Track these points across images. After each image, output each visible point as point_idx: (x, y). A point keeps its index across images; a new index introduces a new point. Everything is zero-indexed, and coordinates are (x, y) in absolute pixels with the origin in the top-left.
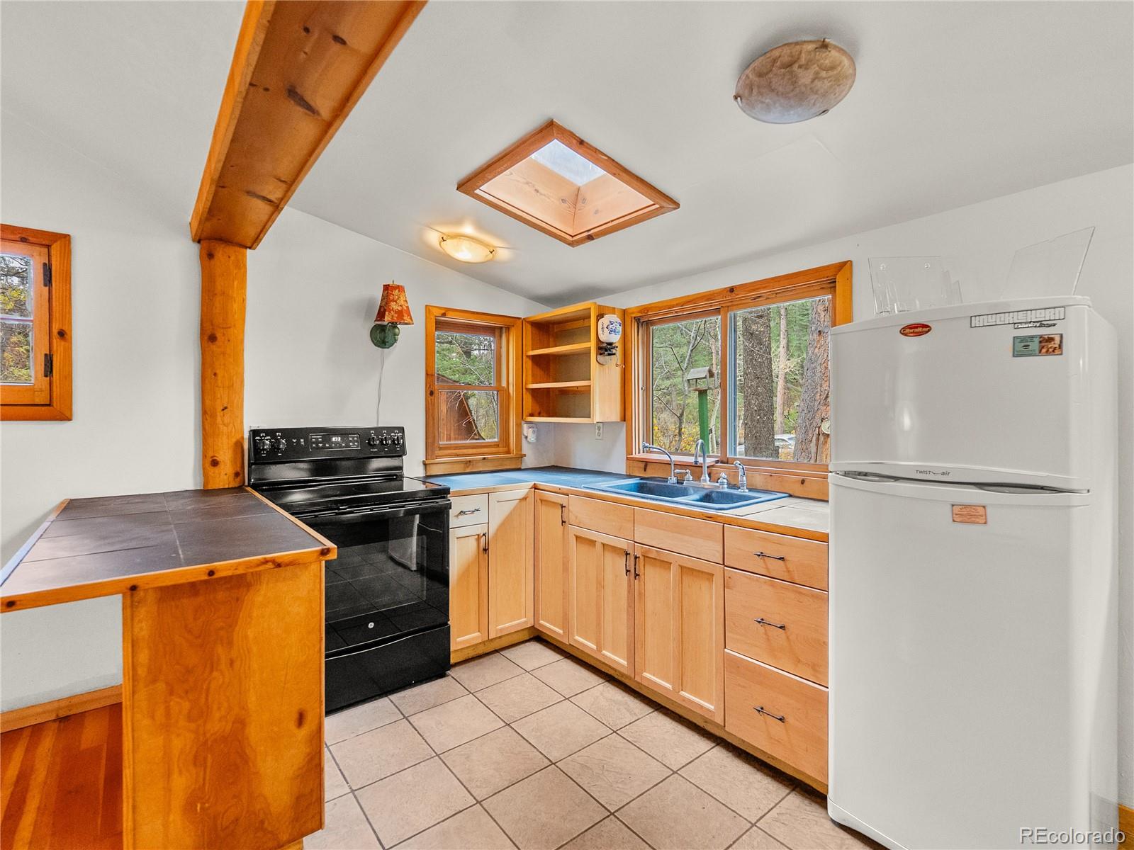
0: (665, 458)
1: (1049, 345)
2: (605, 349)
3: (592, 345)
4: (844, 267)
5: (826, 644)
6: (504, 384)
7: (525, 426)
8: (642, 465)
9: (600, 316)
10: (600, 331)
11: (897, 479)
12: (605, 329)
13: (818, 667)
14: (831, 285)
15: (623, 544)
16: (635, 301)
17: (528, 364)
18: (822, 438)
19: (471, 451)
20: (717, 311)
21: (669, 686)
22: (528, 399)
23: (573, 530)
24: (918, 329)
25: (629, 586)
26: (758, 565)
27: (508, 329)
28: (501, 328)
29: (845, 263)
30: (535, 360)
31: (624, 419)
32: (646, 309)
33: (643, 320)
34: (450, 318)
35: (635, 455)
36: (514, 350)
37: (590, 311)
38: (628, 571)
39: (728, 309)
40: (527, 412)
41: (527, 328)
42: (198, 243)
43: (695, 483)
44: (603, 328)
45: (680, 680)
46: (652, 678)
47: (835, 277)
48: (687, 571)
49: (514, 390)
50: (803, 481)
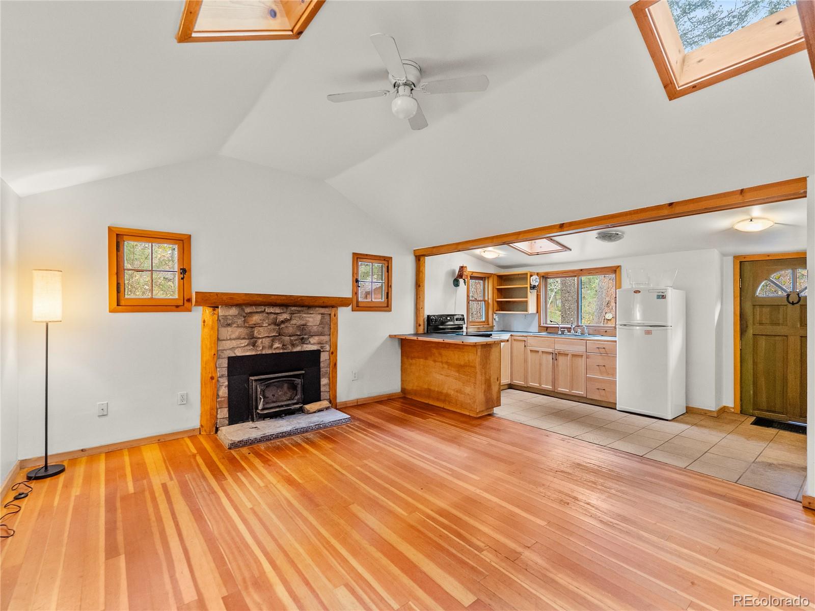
0: (558, 326)
1: (663, 297)
2: (533, 287)
3: (528, 286)
4: (619, 267)
5: (616, 368)
6: (486, 299)
7: (495, 315)
8: (546, 329)
9: (531, 276)
10: (531, 281)
13: (614, 374)
14: (615, 271)
15: (550, 350)
16: (542, 270)
17: (496, 291)
18: (605, 320)
19: (477, 324)
20: (575, 276)
21: (568, 390)
22: (496, 304)
23: (529, 348)
24: (637, 292)
25: (553, 363)
26: (597, 351)
27: (488, 278)
28: (485, 277)
29: (619, 266)
30: (498, 290)
31: (537, 312)
32: (547, 273)
33: (545, 277)
34: (475, 275)
35: (542, 325)
36: (490, 286)
37: (527, 274)
38: (553, 359)
39: (579, 276)
40: (495, 309)
41: (496, 278)
42: (416, 256)
43: (569, 333)
44: (533, 280)
45: (572, 388)
46: (561, 389)
47: (616, 271)
48: (573, 356)
49: (490, 301)
50: (606, 331)
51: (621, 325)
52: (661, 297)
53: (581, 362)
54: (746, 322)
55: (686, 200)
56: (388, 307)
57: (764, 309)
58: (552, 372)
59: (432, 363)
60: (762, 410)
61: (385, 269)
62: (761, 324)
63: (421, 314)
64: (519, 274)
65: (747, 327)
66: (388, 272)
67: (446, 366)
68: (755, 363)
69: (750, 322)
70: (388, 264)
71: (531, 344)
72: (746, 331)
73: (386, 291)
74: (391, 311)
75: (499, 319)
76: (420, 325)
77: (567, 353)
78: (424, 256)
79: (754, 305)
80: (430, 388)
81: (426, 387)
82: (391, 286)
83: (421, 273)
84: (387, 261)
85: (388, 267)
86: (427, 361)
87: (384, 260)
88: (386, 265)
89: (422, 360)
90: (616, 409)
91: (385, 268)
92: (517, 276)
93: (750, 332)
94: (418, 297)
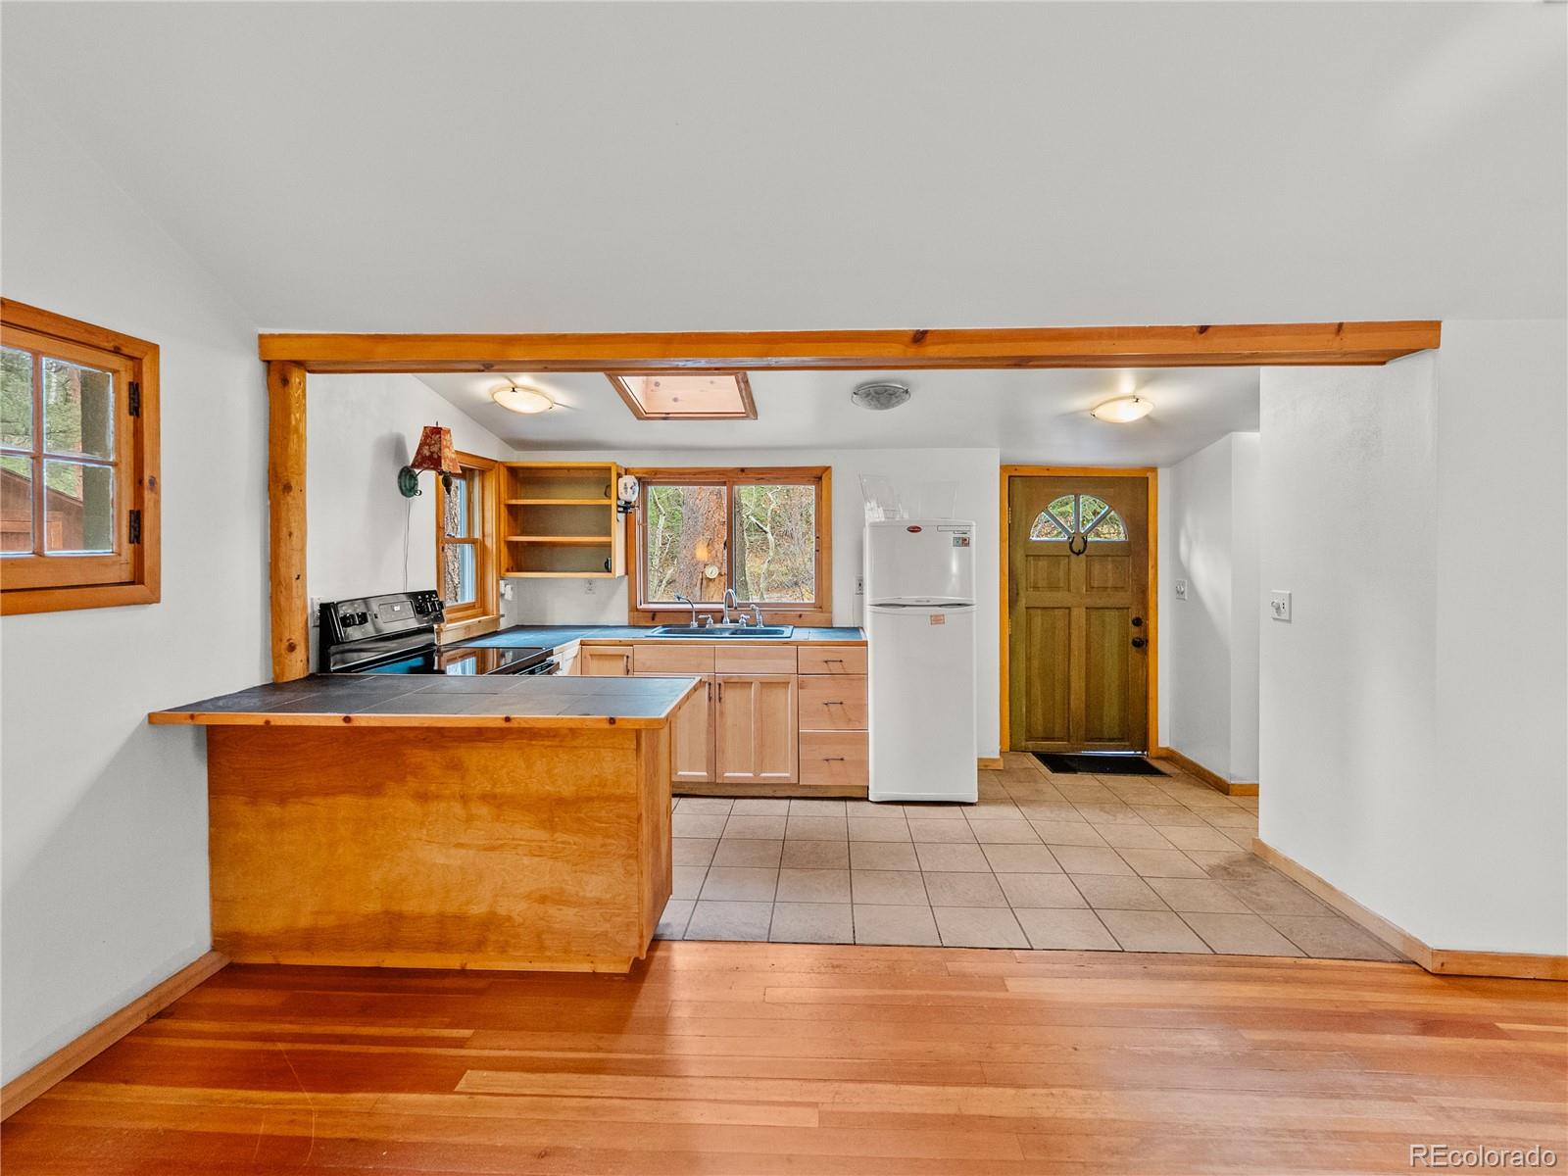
0: (689, 606)
1: (965, 542)
2: (625, 507)
3: (613, 502)
4: (826, 469)
5: (866, 705)
6: (477, 535)
7: (502, 581)
9: (619, 476)
10: (620, 490)
11: (904, 606)
12: (629, 490)
13: (862, 720)
14: (818, 480)
17: (504, 512)
20: (724, 484)
21: (751, 775)
22: (504, 549)
24: (915, 530)
26: (824, 669)
27: (482, 473)
28: (471, 470)
30: (511, 509)
31: (627, 573)
35: (639, 606)
36: (490, 499)
37: (609, 469)
38: (710, 699)
39: (734, 483)
40: (504, 566)
41: (503, 472)
42: (268, 362)
43: (718, 626)
44: (626, 488)
45: (761, 766)
46: (732, 774)
47: (820, 478)
48: (766, 685)
49: (491, 543)
50: (800, 616)
51: (876, 605)
52: (961, 541)
53: (785, 702)
54: (1017, 585)
55: (1235, 326)
56: (137, 579)
57: (1040, 563)
58: (708, 732)
59: (411, 806)
60: (1037, 739)
61: (113, 397)
62: (1036, 588)
63: (298, 603)
64: (569, 469)
65: (1018, 594)
66: (136, 409)
67: (483, 811)
68: (1029, 659)
69: (1023, 584)
70: (138, 373)
71: (644, 664)
72: (1017, 601)
73: (127, 506)
74: (158, 600)
75: (513, 597)
76: (292, 648)
77: (750, 681)
78: (302, 365)
79: (1027, 556)
80: (395, 908)
81: (373, 906)
82: (154, 482)
83: (294, 437)
84: (132, 358)
85: (135, 389)
86: (376, 801)
87: (117, 351)
88: (126, 378)
89: (345, 800)
90: (867, 799)
91: (117, 390)
92: (564, 474)
93: (1023, 603)
94: (284, 531)
